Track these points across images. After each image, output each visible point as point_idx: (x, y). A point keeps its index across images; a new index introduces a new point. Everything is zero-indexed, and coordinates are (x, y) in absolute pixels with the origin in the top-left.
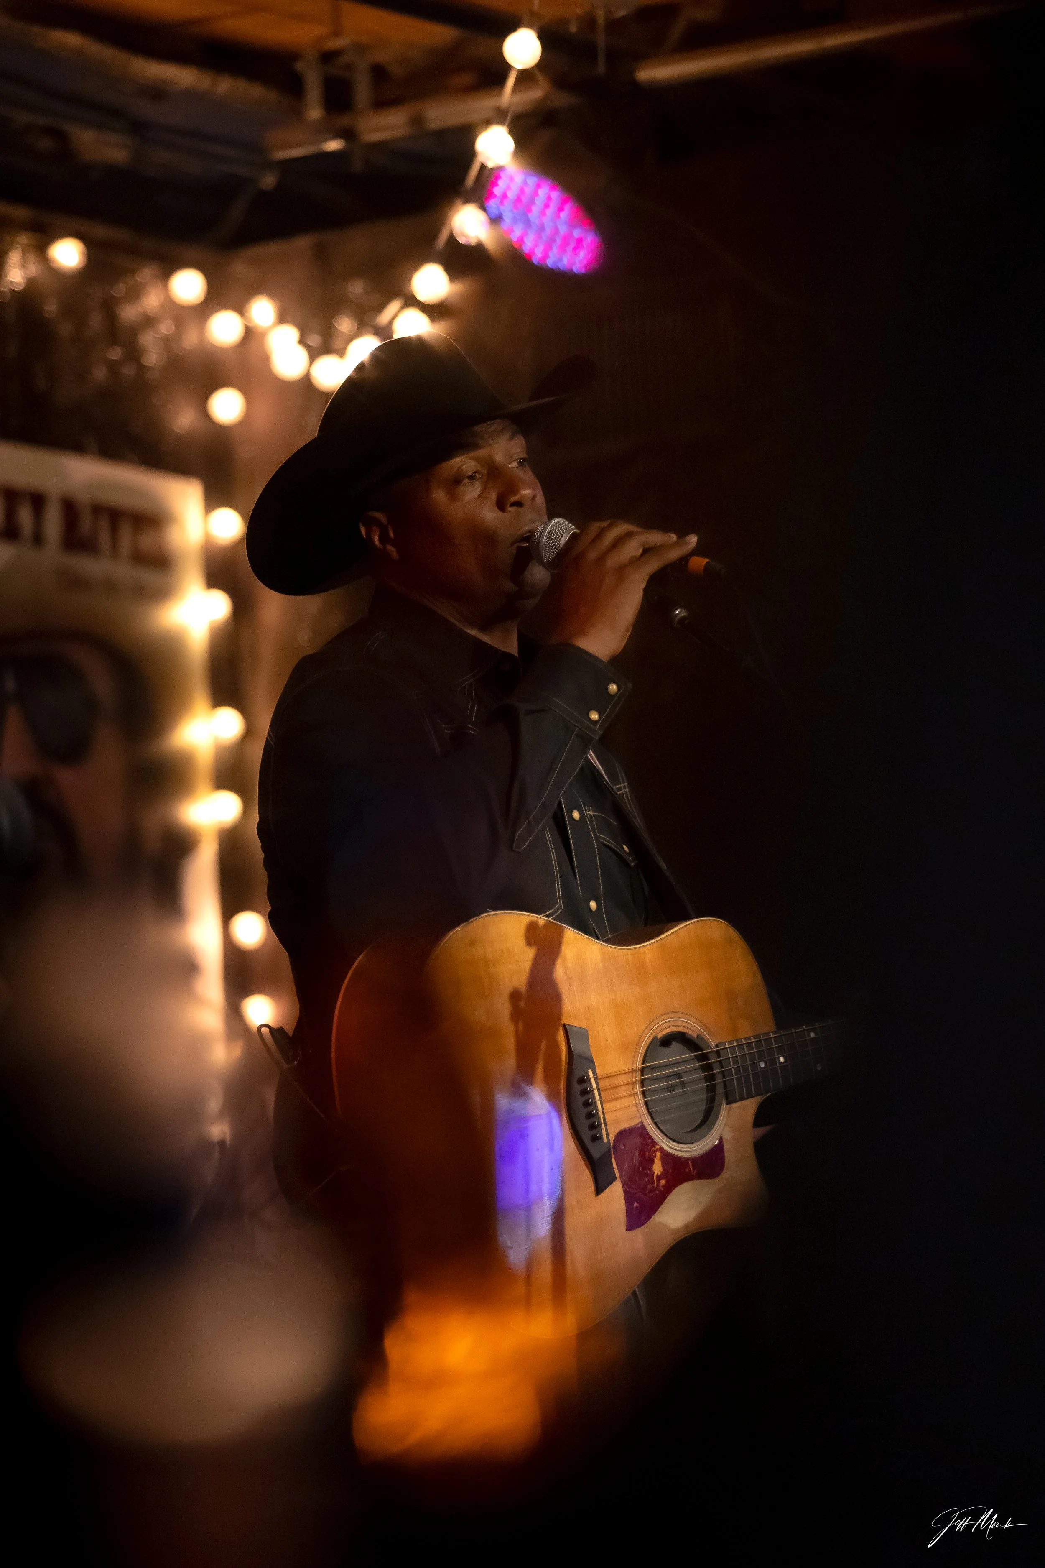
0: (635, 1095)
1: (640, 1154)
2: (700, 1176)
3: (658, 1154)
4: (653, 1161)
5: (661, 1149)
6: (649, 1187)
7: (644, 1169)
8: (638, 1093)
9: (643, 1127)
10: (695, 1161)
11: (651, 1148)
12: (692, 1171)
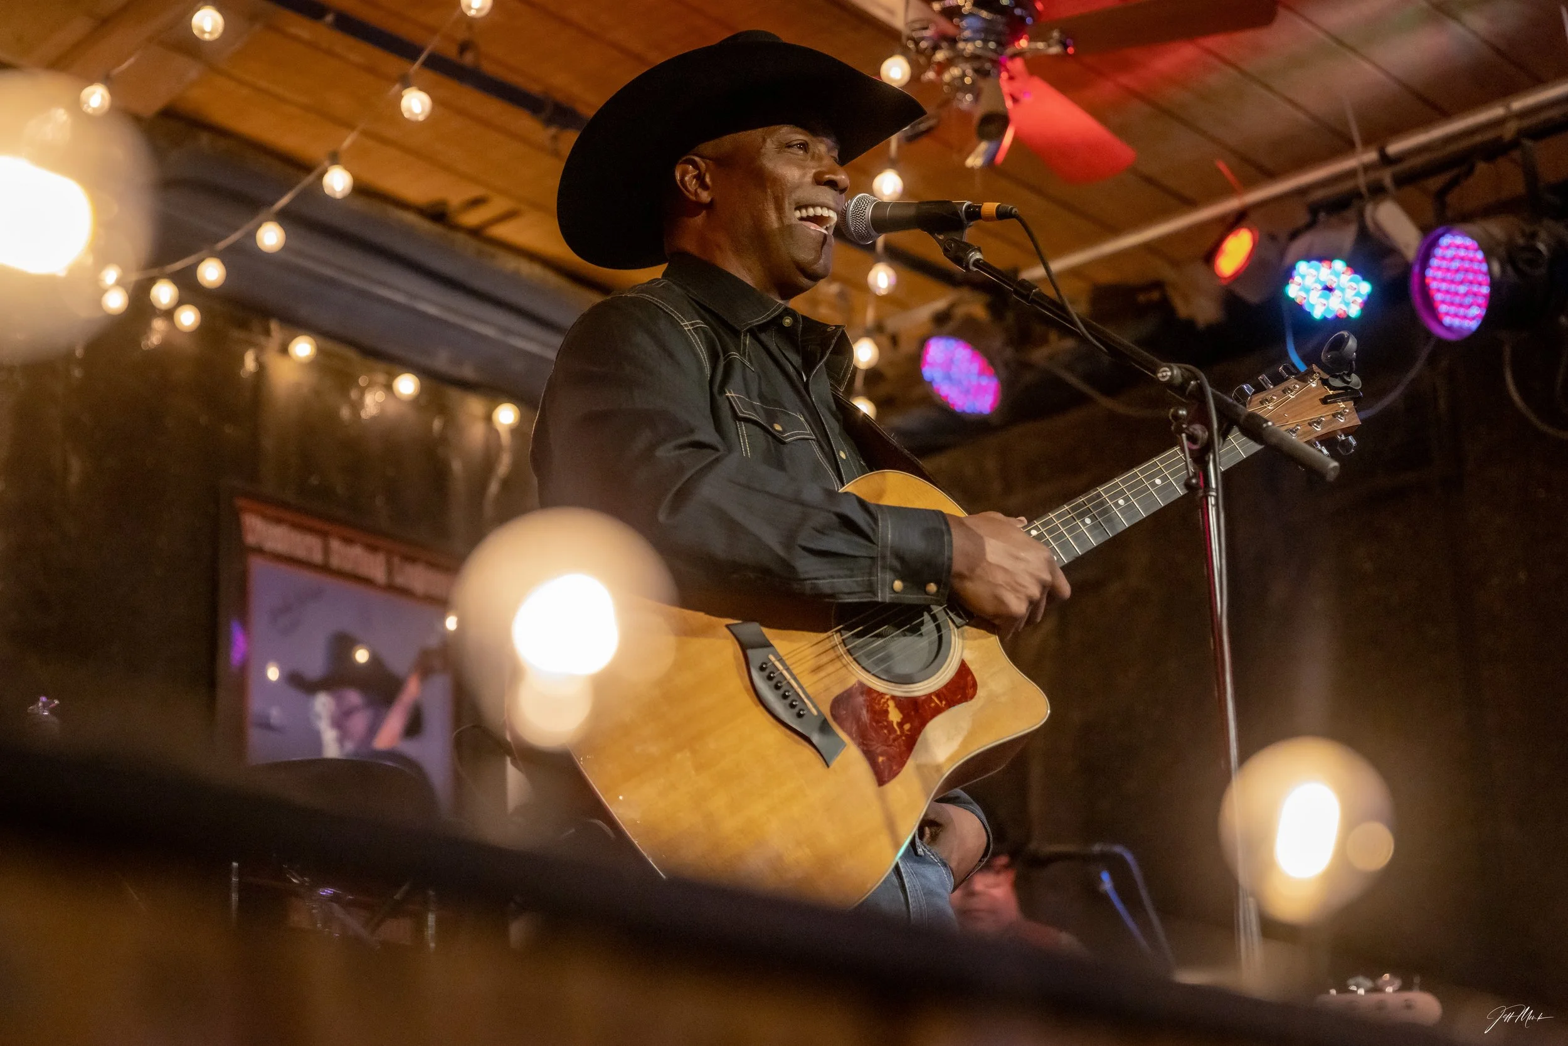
0: (839, 657)
1: (868, 711)
2: (951, 704)
3: (891, 704)
4: (886, 712)
5: (893, 698)
6: (892, 737)
7: (878, 722)
8: (842, 655)
9: (861, 684)
10: (939, 694)
11: (879, 701)
12: (940, 705)
